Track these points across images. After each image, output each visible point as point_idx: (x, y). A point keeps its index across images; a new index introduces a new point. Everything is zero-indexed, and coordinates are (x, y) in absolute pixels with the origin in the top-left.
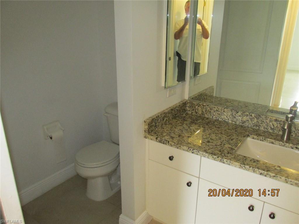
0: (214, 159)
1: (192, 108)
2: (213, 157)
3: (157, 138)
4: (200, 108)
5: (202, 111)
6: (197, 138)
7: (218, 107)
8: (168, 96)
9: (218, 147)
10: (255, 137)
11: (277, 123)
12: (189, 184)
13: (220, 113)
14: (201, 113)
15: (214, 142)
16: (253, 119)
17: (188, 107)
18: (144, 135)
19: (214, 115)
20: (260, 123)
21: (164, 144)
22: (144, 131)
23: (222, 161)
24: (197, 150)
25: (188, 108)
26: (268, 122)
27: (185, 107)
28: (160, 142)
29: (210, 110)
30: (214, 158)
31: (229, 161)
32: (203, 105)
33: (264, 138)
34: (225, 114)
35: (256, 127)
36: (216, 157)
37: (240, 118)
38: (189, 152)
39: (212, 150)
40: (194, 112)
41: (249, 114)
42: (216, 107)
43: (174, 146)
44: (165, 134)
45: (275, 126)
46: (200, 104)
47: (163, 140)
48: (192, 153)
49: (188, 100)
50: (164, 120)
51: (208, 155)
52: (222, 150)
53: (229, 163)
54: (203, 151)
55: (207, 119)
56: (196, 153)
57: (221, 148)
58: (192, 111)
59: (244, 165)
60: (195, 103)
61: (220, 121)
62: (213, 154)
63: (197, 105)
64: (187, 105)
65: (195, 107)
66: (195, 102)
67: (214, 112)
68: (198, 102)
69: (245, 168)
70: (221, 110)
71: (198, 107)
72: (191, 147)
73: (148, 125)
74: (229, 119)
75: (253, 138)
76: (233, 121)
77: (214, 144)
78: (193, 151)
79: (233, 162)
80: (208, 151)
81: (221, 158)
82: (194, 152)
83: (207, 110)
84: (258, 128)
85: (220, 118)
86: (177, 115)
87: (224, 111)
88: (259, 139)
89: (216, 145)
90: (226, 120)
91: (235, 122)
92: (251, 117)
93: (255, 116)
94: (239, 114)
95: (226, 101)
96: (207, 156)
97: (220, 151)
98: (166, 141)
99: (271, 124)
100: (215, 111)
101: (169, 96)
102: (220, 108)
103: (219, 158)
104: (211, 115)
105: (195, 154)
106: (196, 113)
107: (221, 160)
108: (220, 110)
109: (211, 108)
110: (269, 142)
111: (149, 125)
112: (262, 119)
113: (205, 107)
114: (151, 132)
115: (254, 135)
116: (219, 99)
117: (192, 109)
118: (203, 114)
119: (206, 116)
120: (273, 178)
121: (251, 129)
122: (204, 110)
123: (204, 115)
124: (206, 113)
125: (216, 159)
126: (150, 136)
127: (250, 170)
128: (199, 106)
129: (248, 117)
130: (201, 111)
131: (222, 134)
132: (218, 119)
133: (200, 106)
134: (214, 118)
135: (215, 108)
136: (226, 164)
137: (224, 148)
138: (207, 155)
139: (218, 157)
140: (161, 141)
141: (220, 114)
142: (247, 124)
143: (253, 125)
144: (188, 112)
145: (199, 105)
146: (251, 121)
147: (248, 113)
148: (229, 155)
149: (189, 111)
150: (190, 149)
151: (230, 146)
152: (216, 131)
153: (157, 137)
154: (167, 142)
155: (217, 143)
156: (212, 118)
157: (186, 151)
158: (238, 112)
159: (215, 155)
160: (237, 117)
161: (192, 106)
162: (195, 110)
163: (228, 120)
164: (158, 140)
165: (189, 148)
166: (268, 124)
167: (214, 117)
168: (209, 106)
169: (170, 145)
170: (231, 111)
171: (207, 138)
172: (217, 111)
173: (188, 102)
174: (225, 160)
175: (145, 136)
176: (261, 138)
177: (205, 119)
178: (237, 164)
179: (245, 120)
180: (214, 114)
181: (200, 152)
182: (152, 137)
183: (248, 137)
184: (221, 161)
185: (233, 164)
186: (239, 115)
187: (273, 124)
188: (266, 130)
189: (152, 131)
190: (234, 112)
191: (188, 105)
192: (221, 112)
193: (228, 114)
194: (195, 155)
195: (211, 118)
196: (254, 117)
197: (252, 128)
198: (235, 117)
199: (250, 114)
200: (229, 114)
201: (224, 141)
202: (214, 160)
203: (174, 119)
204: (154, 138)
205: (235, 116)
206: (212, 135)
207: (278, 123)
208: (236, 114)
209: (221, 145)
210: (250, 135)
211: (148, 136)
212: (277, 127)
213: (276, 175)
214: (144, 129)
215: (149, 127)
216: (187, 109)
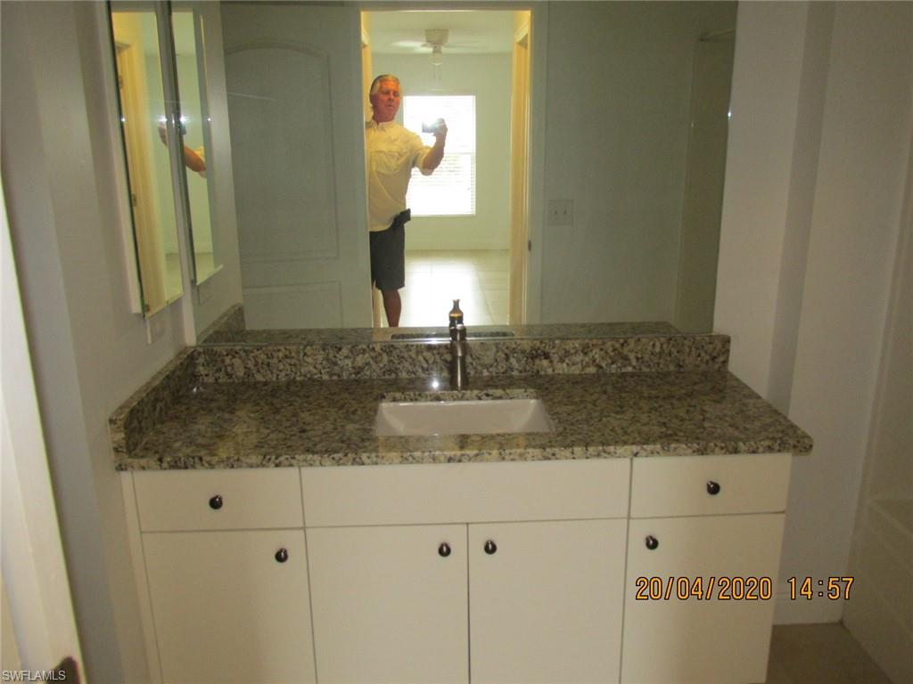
0: (338, 462)
1: (214, 366)
2: (333, 459)
3: (160, 460)
4: (237, 361)
5: (245, 367)
6: (269, 431)
7: (288, 348)
8: (150, 342)
9: (332, 435)
10: (398, 395)
11: (433, 354)
12: (281, 557)
13: (297, 363)
14: (245, 374)
15: (316, 428)
16: (380, 358)
17: (203, 365)
18: (115, 462)
19: (281, 371)
20: (396, 362)
21: (186, 468)
22: (112, 451)
23: (358, 460)
24: (286, 454)
25: (201, 368)
26: (414, 356)
27: (195, 367)
28: (175, 466)
29: (268, 360)
30: (337, 459)
31: (373, 455)
32: (245, 351)
33: (417, 393)
34: (309, 360)
35: (390, 375)
36: (340, 455)
37: (347, 361)
38: (268, 467)
39: (324, 444)
40: (221, 374)
41: (368, 347)
42: (282, 348)
43: (222, 465)
44: (177, 445)
45: (431, 362)
46: (237, 348)
47: (182, 459)
48: (277, 466)
49: (196, 347)
50: (155, 410)
51: (319, 458)
52: (345, 438)
53: (375, 459)
54: (303, 453)
55: (266, 384)
56: (287, 463)
57: (340, 435)
58: (217, 375)
59: (409, 454)
60: (221, 348)
61: (301, 382)
62: (329, 452)
63: (227, 355)
64: (197, 362)
65: (223, 361)
66: (221, 346)
67: (280, 361)
68: (229, 346)
69: (414, 458)
70: (298, 353)
71: (231, 359)
72: (269, 454)
73: (122, 429)
74: (323, 372)
75: (394, 400)
76: (331, 375)
77: (320, 433)
78: (277, 461)
79: (384, 454)
80: (315, 450)
81: (354, 456)
82: (280, 463)
83: (260, 361)
84: (393, 376)
85: (298, 374)
86: (181, 393)
87: (305, 354)
88: (407, 397)
89: (324, 433)
90: (316, 377)
91: (339, 376)
92: (373, 354)
93: (382, 349)
94: (345, 351)
95: (286, 336)
96: (318, 463)
97: (343, 442)
98: (193, 458)
99: (421, 358)
100: (283, 358)
101: (153, 342)
102: (293, 348)
103: (349, 455)
104: (272, 373)
105: (285, 466)
106: (229, 376)
107: (354, 459)
108: (293, 354)
109: (269, 353)
110: (429, 398)
111: (126, 428)
112: (398, 351)
113: (252, 354)
114: (134, 449)
115: (394, 391)
116: (265, 335)
117: (215, 368)
118: (249, 375)
119: (259, 378)
120: (475, 461)
121: (381, 383)
122: (251, 364)
123: (253, 375)
124: (258, 371)
125: (341, 462)
126: (136, 460)
127: (425, 460)
128: (234, 357)
129: (367, 355)
130: (243, 367)
131: (323, 407)
132: (294, 378)
133: (237, 356)
134: (284, 379)
135: (279, 350)
136: (369, 464)
137: (348, 434)
138: (316, 457)
139: (346, 455)
140: (176, 462)
141: (295, 365)
142: (368, 373)
143: (382, 371)
144: (206, 379)
145: (233, 353)
146: (376, 362)
147: (364, 347)
148: (367, 444)
149: (207, 375)
150: (268, 457)
151: (357, 426)
152: (306, 405)
153: (157, 456)
154: (196, 460)
155: (324, 427)
156: (277, 378)
157: (258, 466)
158: (340, 349)
159: (336, 452)
160: (339, 362)
161: (213, 358)
162: (223, 370)
163: (319, 375)
164: (165, 465)
165: (264, 457)
166: (414, 360)
167: (283, 374)
168: (264, 349)
169: (207, 465)
170: (324, 350)
171: (293, 425)
172: (286, 357)
173: (201, 350)
174: (364, 456)
175: (120, 465)
176: (412, 395)
177: (259, 386)
178: (393, 454)
179: (360, 364)
180: (281, 367)
181: (297, 456)
182: (143, 462)
183: (383, 400)
184: (354, 462)
185: (385, 459)
186: (346, 354)
187: (425, 359)
188: (413, 376)
189: (136, 445)
190: (330, 351)
191: (201, 360)
192: (299, 360)
193: (316, 359)
194: (286, 469)
195: (274, 379)
196: (380, 351)
197: (381, 380)
198: (335, 364)
199: (371, 346)
200: (320, 358)
201: (339, 420)
202: (339, 465)
203: (177, 404)
204: (153, 462)
205: (334, 359)
206: (302, 415)
207: (435, 352)
208: (338, 355)
209: (335, 429)
210: (385, 394)
211: (130, 460)
212: (434, 363)
213: (480, 450)
214: (112, 446)
215: (126, 434)
216: (199, 372)
